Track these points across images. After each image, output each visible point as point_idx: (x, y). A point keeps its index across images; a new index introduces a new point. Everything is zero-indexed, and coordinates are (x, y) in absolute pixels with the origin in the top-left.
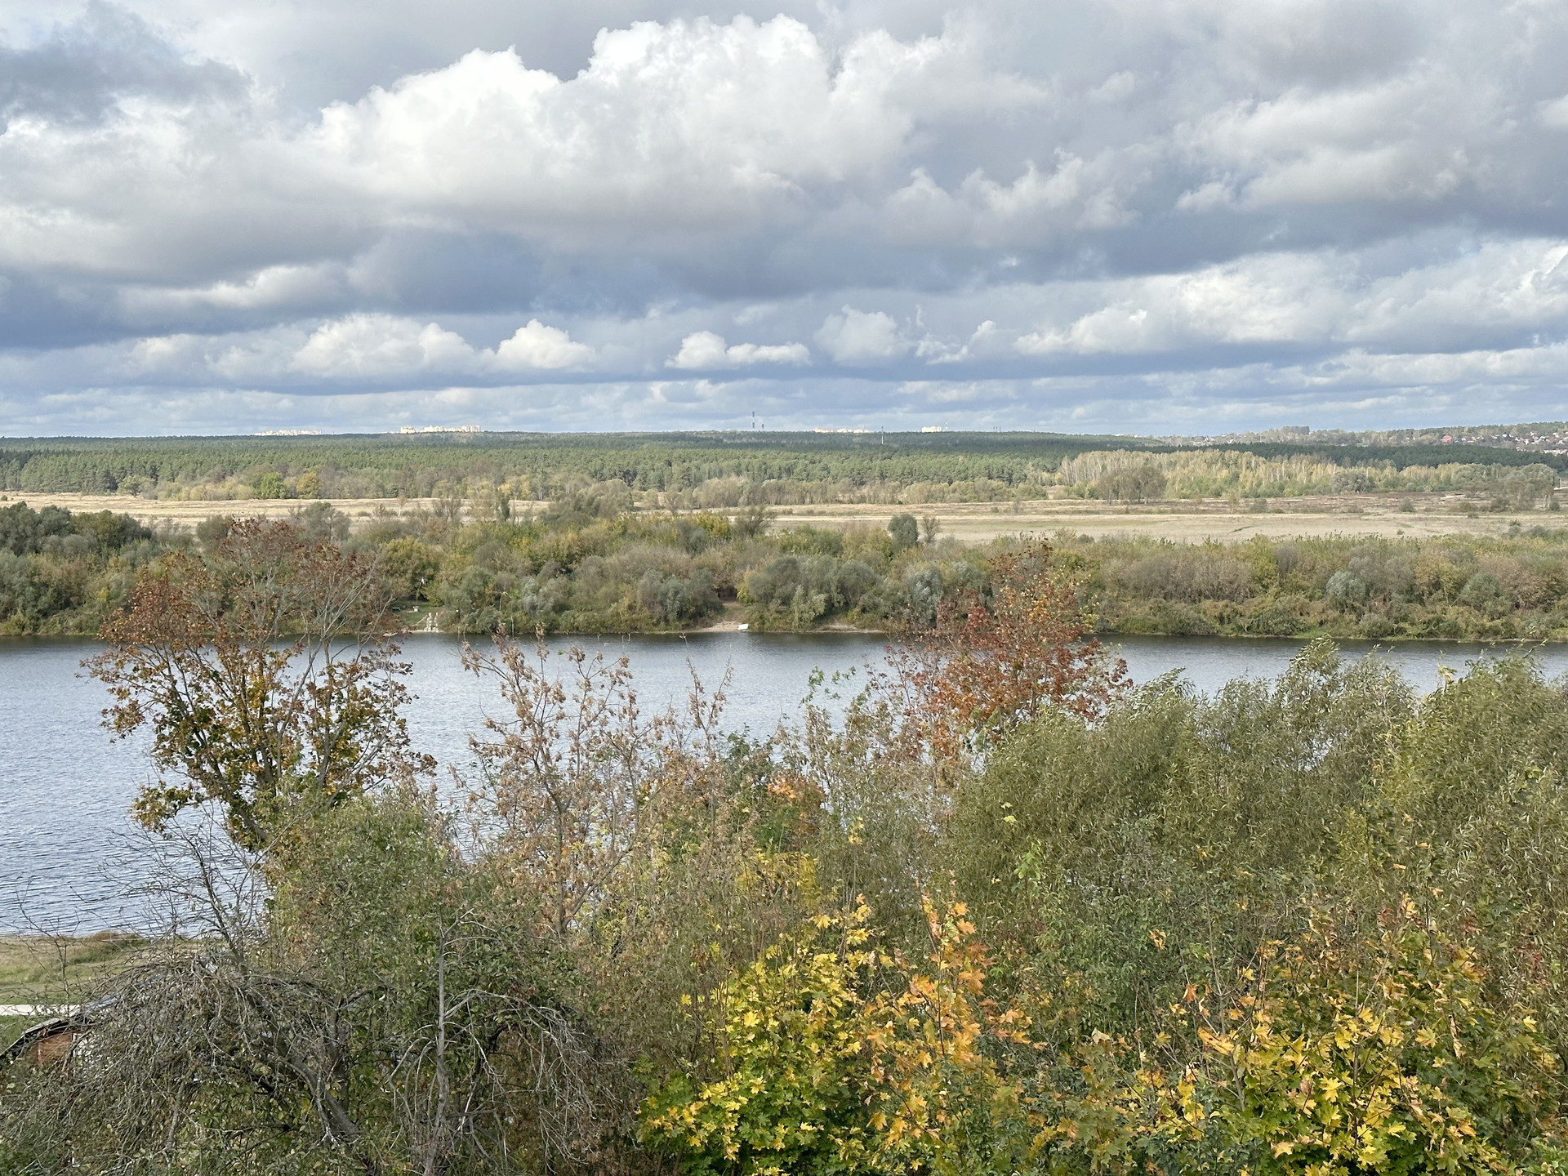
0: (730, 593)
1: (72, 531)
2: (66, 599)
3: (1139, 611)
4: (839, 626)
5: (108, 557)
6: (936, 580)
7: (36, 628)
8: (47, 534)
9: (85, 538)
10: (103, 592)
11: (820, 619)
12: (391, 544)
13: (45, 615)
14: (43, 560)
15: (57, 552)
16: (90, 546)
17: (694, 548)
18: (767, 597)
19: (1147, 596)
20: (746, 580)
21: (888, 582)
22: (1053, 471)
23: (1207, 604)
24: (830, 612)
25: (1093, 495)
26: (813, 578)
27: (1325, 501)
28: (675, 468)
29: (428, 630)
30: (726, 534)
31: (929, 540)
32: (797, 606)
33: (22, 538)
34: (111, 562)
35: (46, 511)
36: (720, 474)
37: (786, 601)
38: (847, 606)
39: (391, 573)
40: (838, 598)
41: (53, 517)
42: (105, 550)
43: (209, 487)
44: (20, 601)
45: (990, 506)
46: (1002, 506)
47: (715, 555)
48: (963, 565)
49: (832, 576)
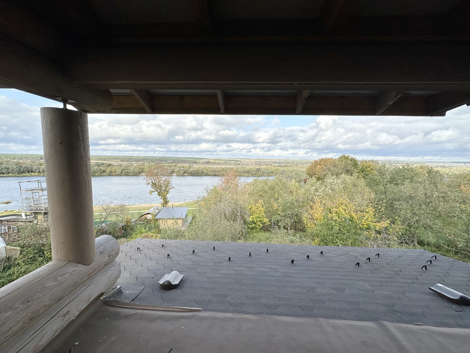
0: (174, 171)
1: (104, 165)
2: (104, 172)
3: (211, 173)
4: (185, 174)
5: (108, 167)
6: (193, 170)
7: (101, 174)
8: (101, 165)
9: (106, 165)
10: (108, 171)
11: (183, 174)
12: (139, 166)
13: (102, 173)
14: (101, 168)
15: (103, 167)
16: (106, 166)
17: (170, 167)
18: (178, 172)
19: (212, 172)
20: (176, 170)
21: (189, 170)
22: (200, 161)
23: (217, 173)
24: (184, 173)
25: (204, 163)
26: (182, 170)
27: (223, 164)
28: (165, 160)
29: (144, 175)
30: (173, 166)
31: (192, 167)
32: (181, 173)
33: (98, 165)
34: (109, 168)
35: (101, 162)
36: (169, 160)
37: (180, 172)
38: (185, 173)
39: (139, 169)
40: (185, 172)
41: (102, 163)
42: (108, 166)
43: (116, 160)
44: (99, 172)
45: (195, 164)
46: (196, 164)
47: (173, 168)
48: (196, 169)
49: (184, 170)
